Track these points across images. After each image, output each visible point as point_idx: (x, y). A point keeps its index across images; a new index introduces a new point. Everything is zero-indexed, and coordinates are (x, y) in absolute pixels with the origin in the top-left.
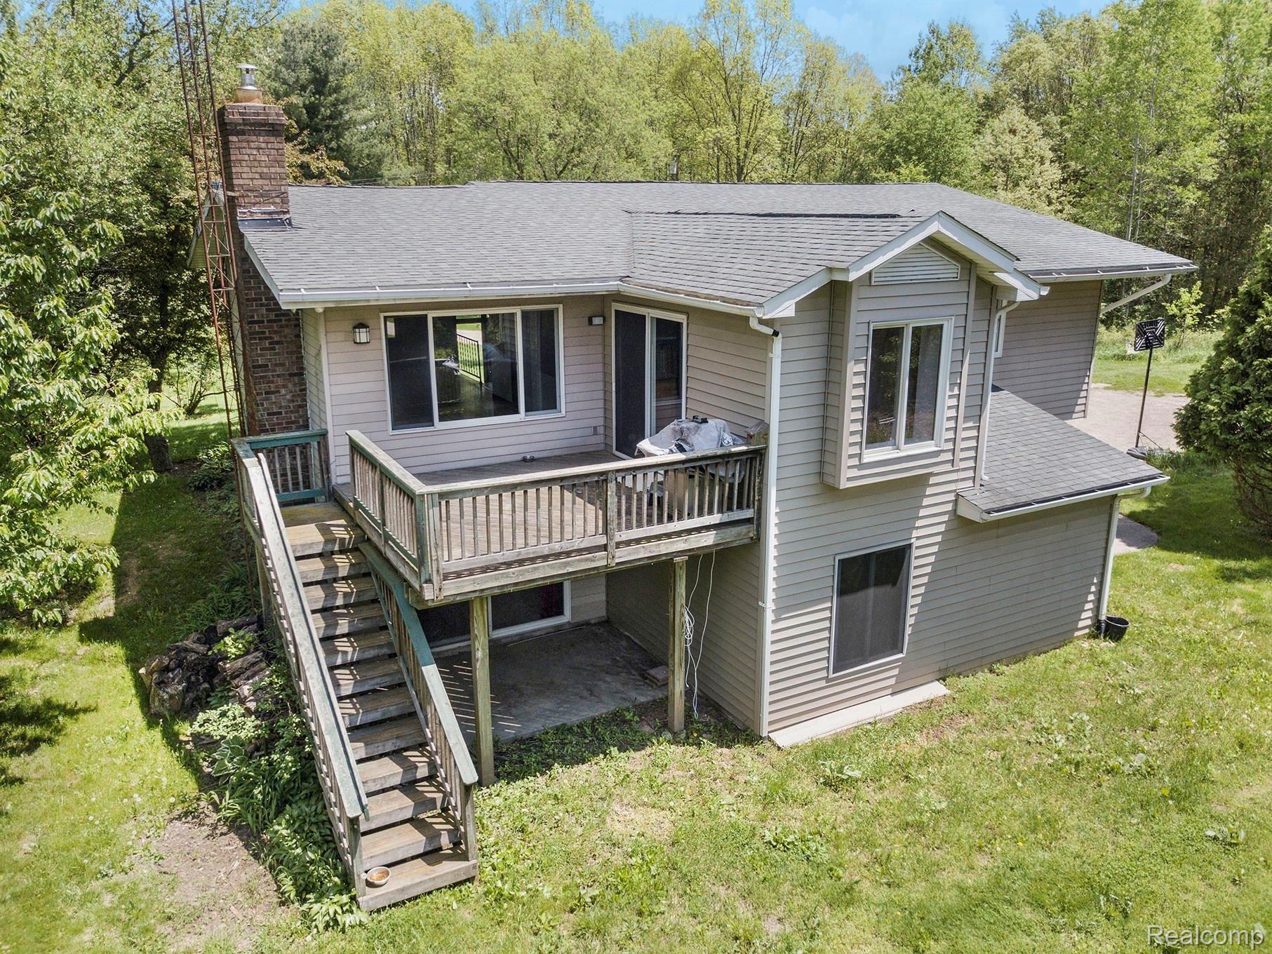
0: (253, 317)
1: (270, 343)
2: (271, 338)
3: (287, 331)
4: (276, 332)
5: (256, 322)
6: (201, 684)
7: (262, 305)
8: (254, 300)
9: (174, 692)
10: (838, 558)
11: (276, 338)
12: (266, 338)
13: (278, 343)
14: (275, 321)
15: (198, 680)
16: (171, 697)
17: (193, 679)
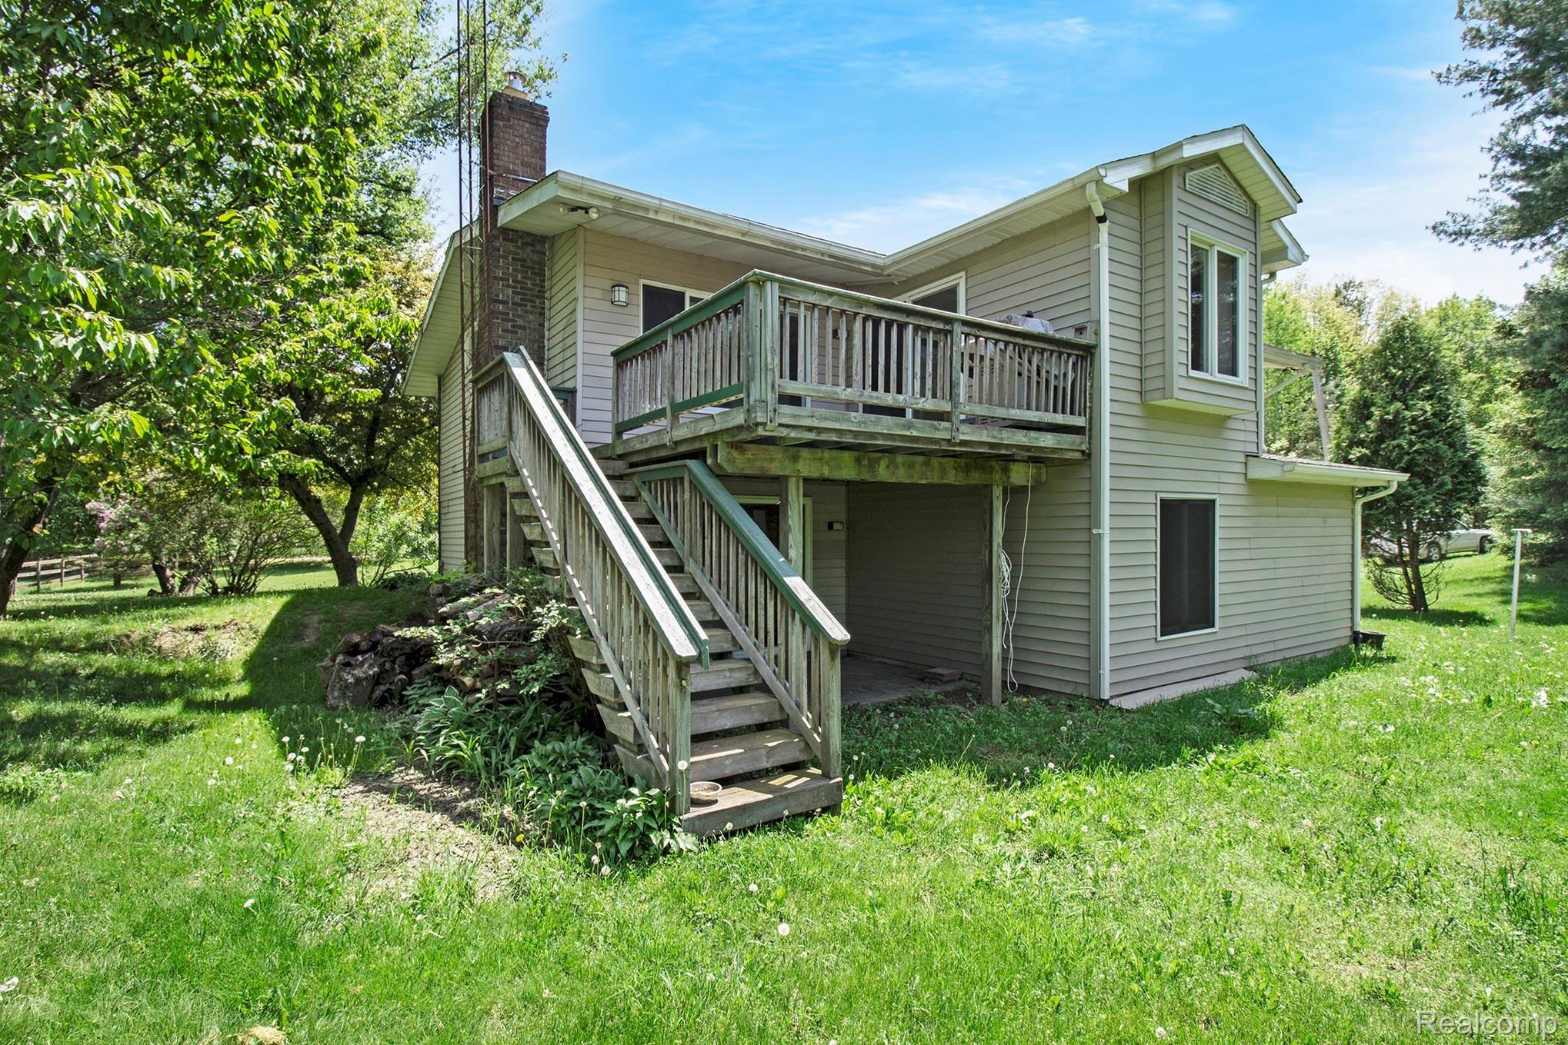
0: (498, 296)
1: (513, 326)
2: (514, 321)
3: (531, 317)
4: (520, 316)
5: (501, 302)
6: (396, 675)
7: (509, 286)
8: (502, 279)
9: (361, 675)
10: (1160, 496)
11: (520, 322)
12: (509, 320)
13: (520, 327)
14: (520, 305)
15: (393, 669)
16: (358, 680)
17: (388, 666)
